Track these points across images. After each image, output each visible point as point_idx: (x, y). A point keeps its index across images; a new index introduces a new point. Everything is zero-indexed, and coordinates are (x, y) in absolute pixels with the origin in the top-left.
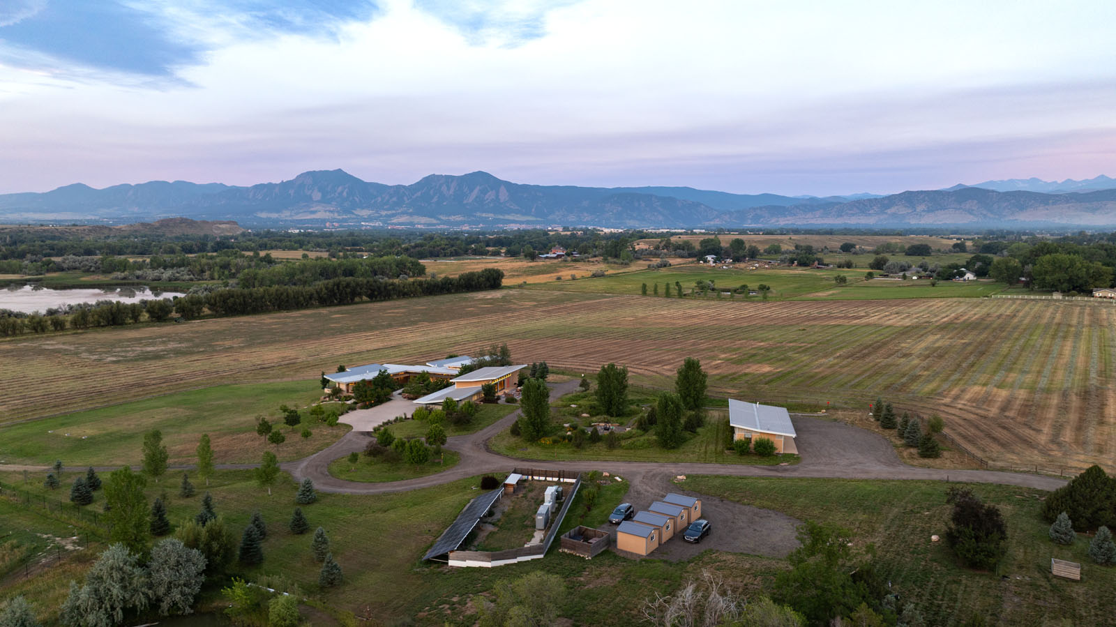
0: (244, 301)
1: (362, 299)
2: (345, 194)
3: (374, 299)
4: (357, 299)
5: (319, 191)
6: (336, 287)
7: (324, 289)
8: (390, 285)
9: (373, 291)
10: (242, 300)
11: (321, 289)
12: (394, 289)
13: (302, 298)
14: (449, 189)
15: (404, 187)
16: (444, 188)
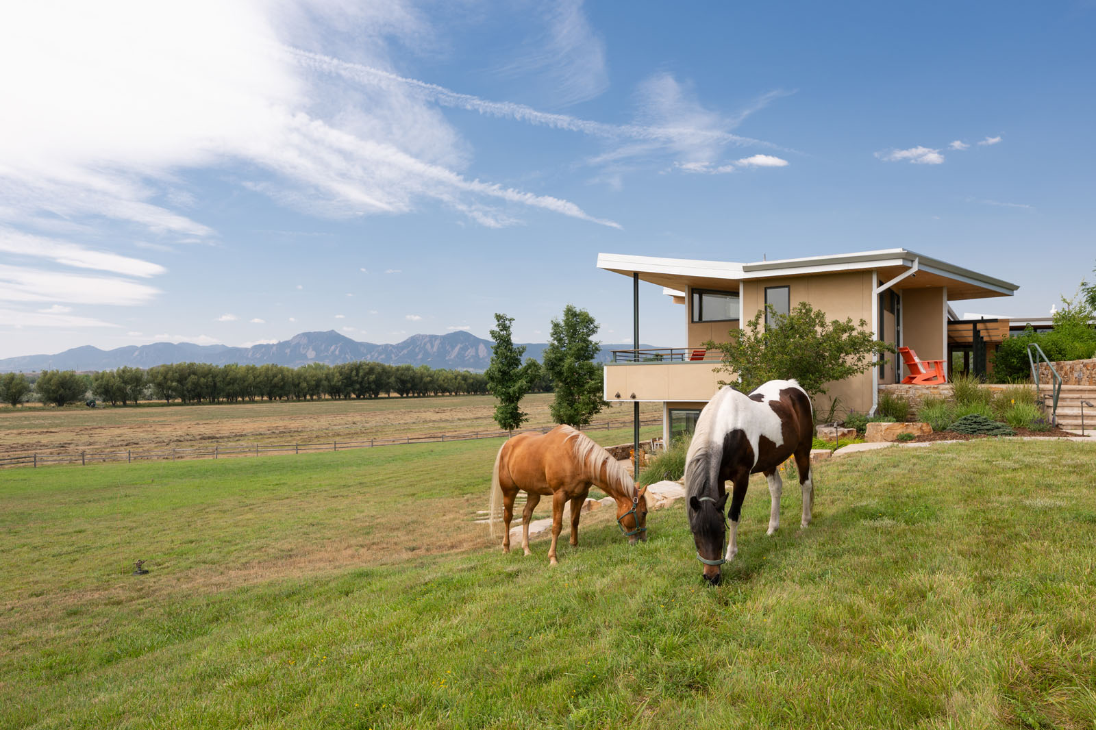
0: (214, 380)
1: (389, 395)
2: (337, 352)
3: (405, 395)
4: (382, 395)
5: (313, 350)
6: (354, 373)
9: (404, 382)
10: (210, 379)
12: (430, 382)
13: (304, 384)
14: (432, 347)
15: (391, 345)
16: (428, 346)
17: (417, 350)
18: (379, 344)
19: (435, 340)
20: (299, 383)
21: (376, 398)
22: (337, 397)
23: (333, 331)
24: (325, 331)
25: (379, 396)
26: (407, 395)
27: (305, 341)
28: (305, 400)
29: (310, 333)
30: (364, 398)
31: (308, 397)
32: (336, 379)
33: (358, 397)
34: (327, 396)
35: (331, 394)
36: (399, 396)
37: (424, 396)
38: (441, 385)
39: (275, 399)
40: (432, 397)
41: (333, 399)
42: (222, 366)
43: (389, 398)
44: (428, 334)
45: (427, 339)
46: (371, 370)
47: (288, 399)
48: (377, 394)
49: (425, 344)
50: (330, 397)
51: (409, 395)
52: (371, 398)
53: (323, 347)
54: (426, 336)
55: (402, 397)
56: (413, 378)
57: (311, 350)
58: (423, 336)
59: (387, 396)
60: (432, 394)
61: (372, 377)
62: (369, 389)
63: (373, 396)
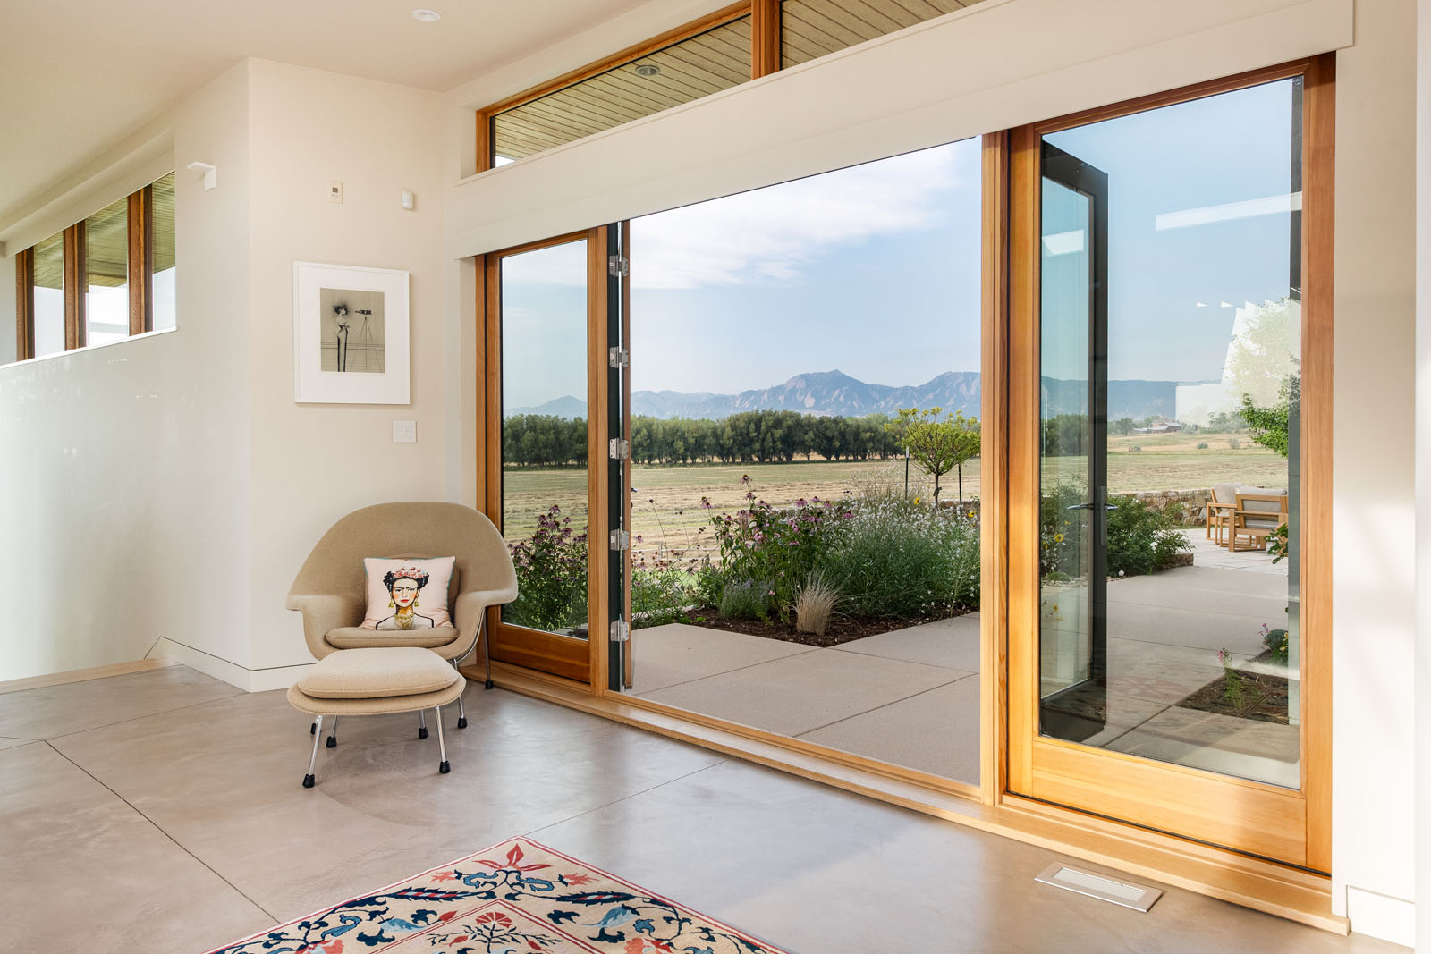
0: (557, 439)
1: (809, 458)
2: (842, 399)
3: (833, 458)
4: (797, 457)
5: (812, 396)
6: (752, 427)
7: (728, 429)
8: (866, 431)
9: (830, 440)
10: (552, 436)
11: (723, 431)
12: (871, 439)
13: (680, 443)
14: (969, 388)
15: (912, 388)
16: (963, 388)
17: (947, 394)
18: (896, 386)
19: (973, 379)
20: (673, 442)
21: (789, 461)
22: (731, 460)
23: (837, 371)
24: (827, 371)
25: (793, 460)
26: (837, 457)
27: (802, 385)
28: (685, 465)
29: (808, 374)
30: (771, 463)
31: (689, 461)
32: (725, 436)
33: (762, 462)
34: (716, 459)
35: (721, 455)
36: (825, 459)
37: (864, 459)
38: (889, 443)
39: (643, 463)
40: (878, 460)
41: (724, 464)
42: (570, 419)
43: (809, 462)
44: (962, 371)
45: (961, 378)
46: (778, 422)
47: (661, 463)
48: (789, 457)
49: (958, 386)
50: (721, 461)
51: (841, 458)
52: (780, 462)
53: (824, 393)
54: (961, 374)
55: (829, 461)
56: (842, 434)
57: (809, 396)
58: (956, 374)
59: (806, 459)
60: (878, 457)
61: (778, 433)
62: (775, 451)
63: (785, 459)
